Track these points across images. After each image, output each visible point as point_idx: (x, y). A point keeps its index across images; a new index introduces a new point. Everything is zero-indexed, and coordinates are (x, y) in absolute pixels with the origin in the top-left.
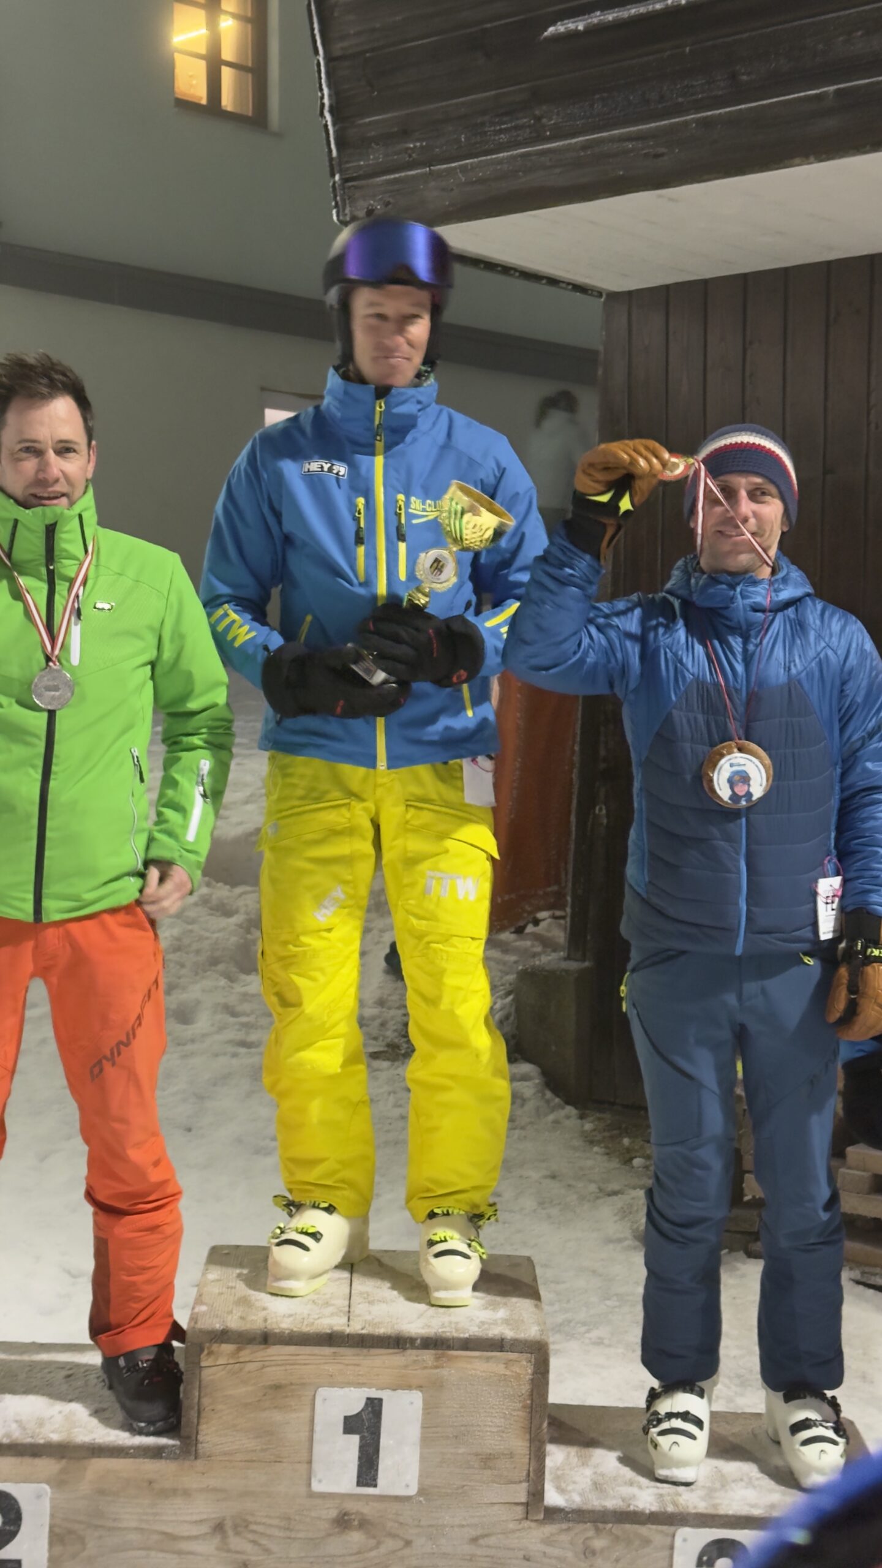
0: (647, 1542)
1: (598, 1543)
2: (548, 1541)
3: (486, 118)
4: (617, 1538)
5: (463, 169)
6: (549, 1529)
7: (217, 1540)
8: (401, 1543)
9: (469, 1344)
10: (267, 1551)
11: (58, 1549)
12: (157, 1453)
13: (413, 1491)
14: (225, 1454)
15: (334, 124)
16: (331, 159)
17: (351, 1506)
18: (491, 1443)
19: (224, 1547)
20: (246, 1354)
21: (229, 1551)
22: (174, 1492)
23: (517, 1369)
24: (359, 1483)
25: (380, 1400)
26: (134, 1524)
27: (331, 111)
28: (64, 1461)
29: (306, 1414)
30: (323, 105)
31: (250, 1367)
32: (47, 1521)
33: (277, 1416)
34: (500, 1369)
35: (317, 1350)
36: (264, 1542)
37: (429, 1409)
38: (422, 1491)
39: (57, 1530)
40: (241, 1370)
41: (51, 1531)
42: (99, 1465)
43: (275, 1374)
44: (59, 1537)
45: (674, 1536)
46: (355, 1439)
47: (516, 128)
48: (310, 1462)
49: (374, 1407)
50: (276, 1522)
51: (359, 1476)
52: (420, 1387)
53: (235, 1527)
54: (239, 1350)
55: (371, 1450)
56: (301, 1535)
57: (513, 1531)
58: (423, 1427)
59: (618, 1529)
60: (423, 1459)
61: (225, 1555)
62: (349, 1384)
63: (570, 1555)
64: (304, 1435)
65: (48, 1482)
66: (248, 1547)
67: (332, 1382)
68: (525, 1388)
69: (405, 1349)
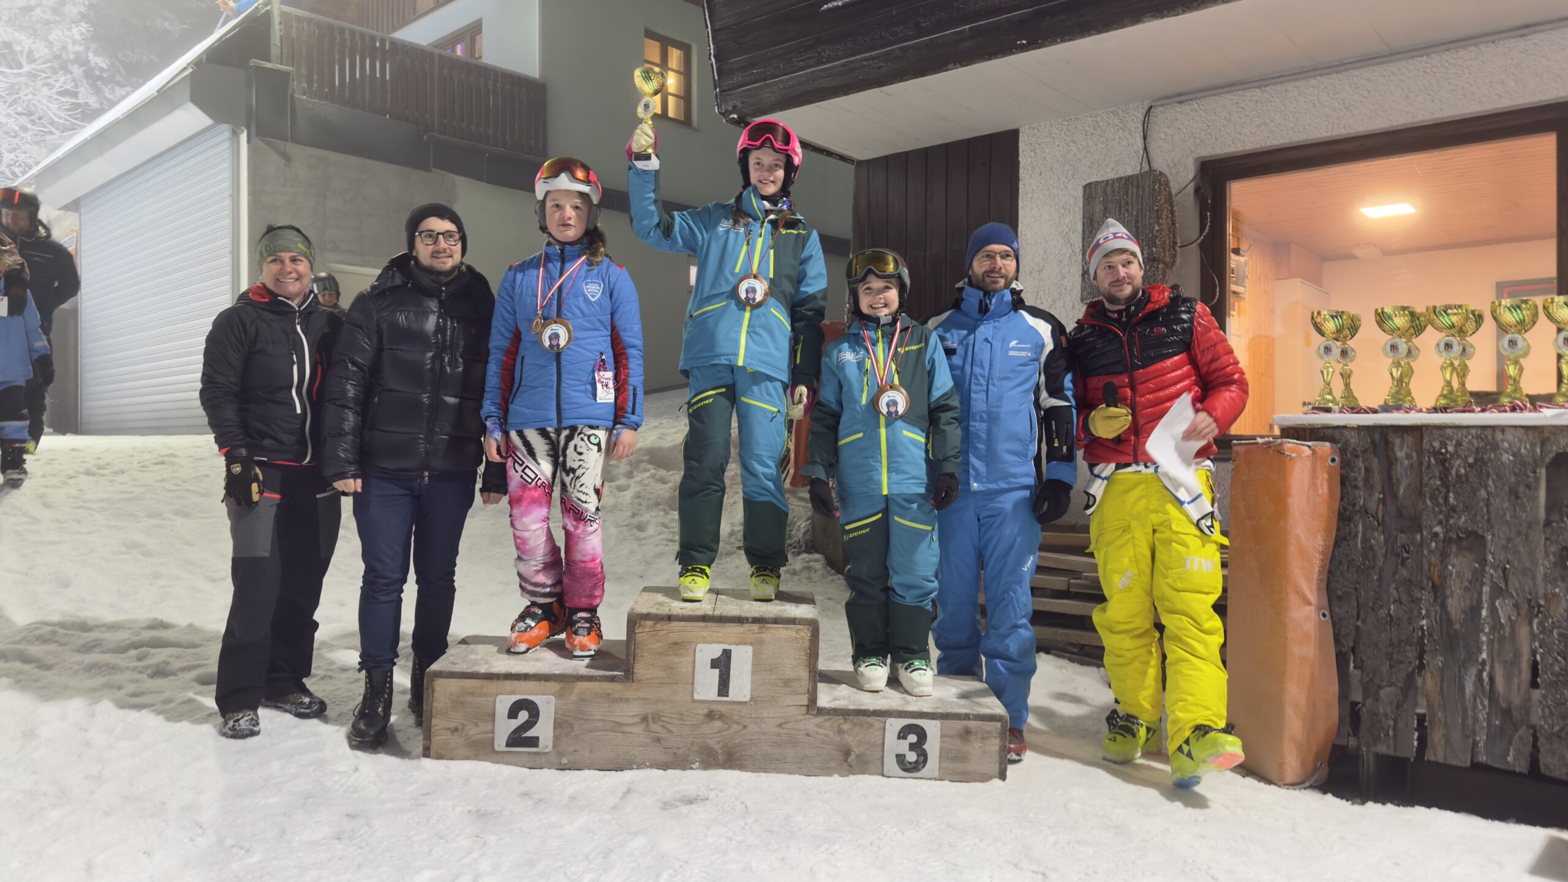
0: (871, 726)
1: (846, 727)
2: (818, 726)
3: (793, 55)
4: (855, 724)
5: (781, 81)
6: (819, 719)
7: (643, 726)
8: (741, 727)
9: (777, 621)
10: (671, 732)
11: (559, 731)
12: (612, 679)
13: (747, 699)
14: (648, 679)
15: (716, 64)
16: (714, 80)
17: (715, 707)
18: (790, 674)
19: (647, 730)
20: (659, 626)
21: (650, 731)
22: (621, 700)
23: (802, 634)
24: (719, 695)
25: (730, 650)
26: (599, 718)
27: (715, 57)
28: (562, 684)
29: (690, 659)
30: (710, 54)
31: (661, 633)
32: (553, 716)
33: (676, 659)
34: (794, 634)
35: (697, 624)
36: (669, 726)
37: (756, 655)
38: (752, 699)
39: (558, 721)
40: (656, 635)
41: (555, 719)
42: (581, 685)
43: (674, 637)
44: (558, 724)
45: (885, 723)
46: (717, 671)
47: (809, 58)
48: (693, 684)
49: (727, 654)
50: (675, 716)
51: (719, 690)
52: (751, 644)
53: (653, 718)
54: (656, 624)
55: (725, 677)
56: (688, 723)
57: (800, 721)
58: (753, 665)
59: (856, 719)
60: (752, 681)
61: (647, 733)
62: (713, 642)
63: (831, 733)
64: (690, 669)
65: (553, 695)
66: (660, 730)
67: (705, 641)
68: (807, 644)
69: (743, 623)
